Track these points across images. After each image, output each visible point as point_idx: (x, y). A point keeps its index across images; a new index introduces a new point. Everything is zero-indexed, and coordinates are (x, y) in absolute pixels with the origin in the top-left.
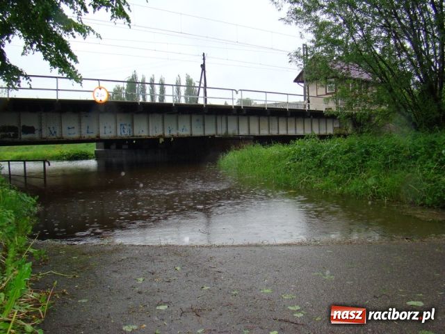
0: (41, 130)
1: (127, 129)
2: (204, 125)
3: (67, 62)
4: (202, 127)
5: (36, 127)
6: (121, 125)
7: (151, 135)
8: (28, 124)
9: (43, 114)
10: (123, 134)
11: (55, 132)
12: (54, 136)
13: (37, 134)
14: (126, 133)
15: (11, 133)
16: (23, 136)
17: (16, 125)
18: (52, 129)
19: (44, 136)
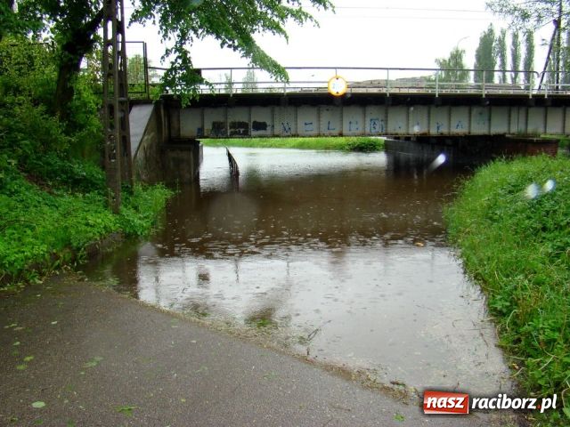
0: (273, 126)
2: (490, 120)
4: (487, 124)
5: (268, 122)
6: (371, 120)
7: (411, 133)
8: (260, 120)
9: (275, 109)
11: (289, 129)
12: (289, 134)
13: (269, 131)
14: (377, 130)
15: (242, 130)
16: (254, 133)
17: (246, 120)
18: (286, 125)
19: (276, 133)
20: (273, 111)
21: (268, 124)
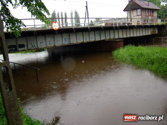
0: (28, 45)
1: (67, 40)
3: (42, 13)
4: (99, 36)
5: (25, 44)
6: (64, 39)
7: (78, 42)
8: (21, 43)
9: (28, 38)
10: (66, 43)
11: (34, 46)
12: (34, 48)
13: (26, 48)
14: (67, 43)
15: (14, 49)
16: (20, 49)
17: (15, 44)
18: (33, 44)
19: (29, 48)
20: (27, 39)
21: (25, 45)
